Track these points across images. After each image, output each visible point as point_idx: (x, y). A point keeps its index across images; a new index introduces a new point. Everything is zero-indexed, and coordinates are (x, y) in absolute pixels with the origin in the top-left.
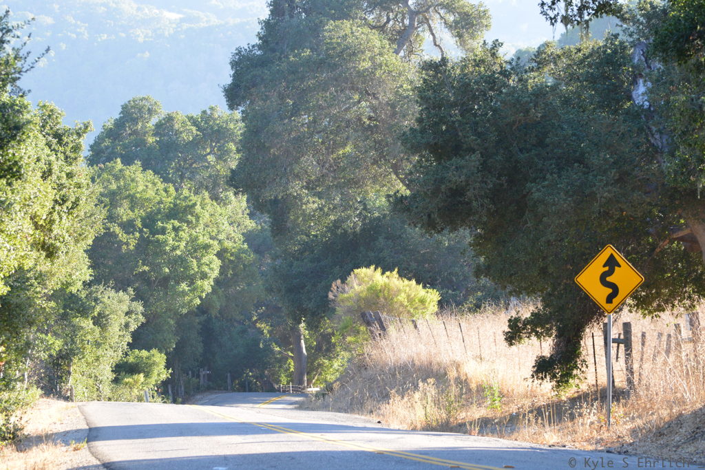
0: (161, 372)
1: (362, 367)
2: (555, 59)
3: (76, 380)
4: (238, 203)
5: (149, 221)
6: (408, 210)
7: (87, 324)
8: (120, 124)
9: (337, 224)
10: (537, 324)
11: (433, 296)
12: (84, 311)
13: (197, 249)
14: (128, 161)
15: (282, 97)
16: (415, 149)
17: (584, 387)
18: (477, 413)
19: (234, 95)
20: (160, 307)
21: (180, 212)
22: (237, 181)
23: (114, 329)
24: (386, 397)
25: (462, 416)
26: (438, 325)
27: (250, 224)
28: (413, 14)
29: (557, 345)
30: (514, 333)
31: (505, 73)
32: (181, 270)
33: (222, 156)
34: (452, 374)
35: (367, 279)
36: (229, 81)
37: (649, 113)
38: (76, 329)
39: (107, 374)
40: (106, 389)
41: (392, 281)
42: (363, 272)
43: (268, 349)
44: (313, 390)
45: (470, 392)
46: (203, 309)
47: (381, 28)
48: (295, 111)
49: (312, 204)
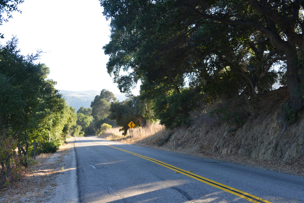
0: (84, 134)
1: (104, 133)
2: (125, 102)
3: (75, 134)
4: (92, 117)
5: (83, 119)
6: (109, 117)
7: (76, 129)
8: (80, 109)
9: (102, 119)
10: (122, 129)
11: (111, 126)
12: (76, 128)
13: (88, 121)
14: (81, 113)
15: (96, 106)
16: (110, 111)
17: (127, 136)
18: (116, 139)
19: (91, 106)
20: (84, 127)
21: (86, 118)
22: (92, 115)
23: (79, 129)
24: (106, 137)
25: (115, 139)
26: (112, 129)
27: (93, 119)
28: (109, 98)
29: (124, 132)
30: (120, 130)
31: (119, 103)
32: (86, 124)
33: (90, 112)
34: (113, 134)
35: (105, 124)
36: (91, 105)
37: (134, 108)
38: (75, 129)
39: (78, 134)
40: (78, 135)
41: (107, 125)
42: (104, 124)
43: (95, 131)
44: (99, 135)
45: (116, 136)
46: (88, 127)
47: (106, 100)
48: (97, 108)
49: (99, 117)
